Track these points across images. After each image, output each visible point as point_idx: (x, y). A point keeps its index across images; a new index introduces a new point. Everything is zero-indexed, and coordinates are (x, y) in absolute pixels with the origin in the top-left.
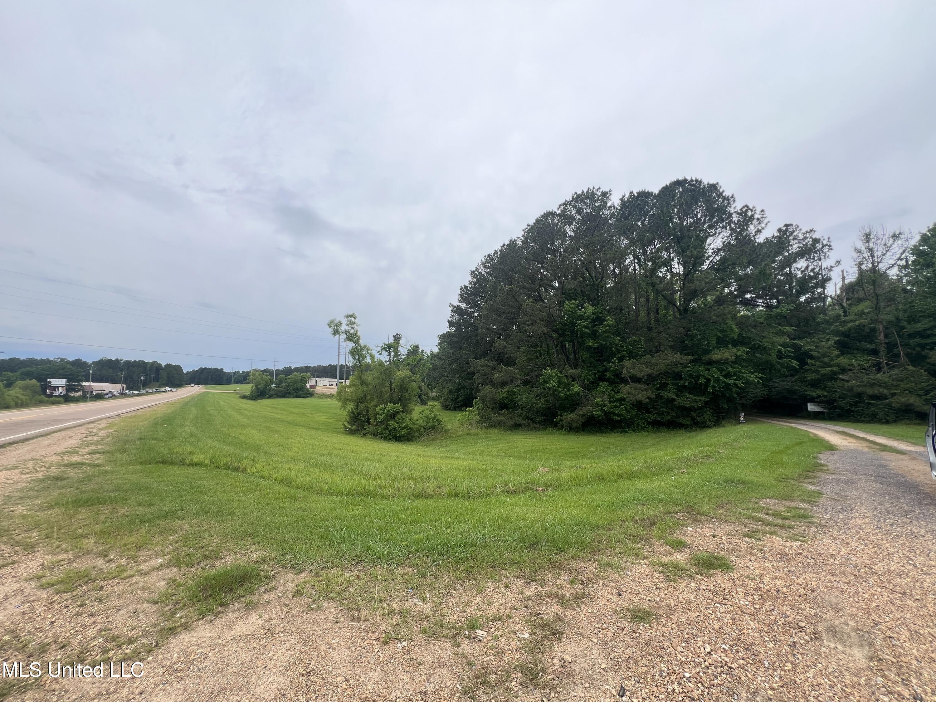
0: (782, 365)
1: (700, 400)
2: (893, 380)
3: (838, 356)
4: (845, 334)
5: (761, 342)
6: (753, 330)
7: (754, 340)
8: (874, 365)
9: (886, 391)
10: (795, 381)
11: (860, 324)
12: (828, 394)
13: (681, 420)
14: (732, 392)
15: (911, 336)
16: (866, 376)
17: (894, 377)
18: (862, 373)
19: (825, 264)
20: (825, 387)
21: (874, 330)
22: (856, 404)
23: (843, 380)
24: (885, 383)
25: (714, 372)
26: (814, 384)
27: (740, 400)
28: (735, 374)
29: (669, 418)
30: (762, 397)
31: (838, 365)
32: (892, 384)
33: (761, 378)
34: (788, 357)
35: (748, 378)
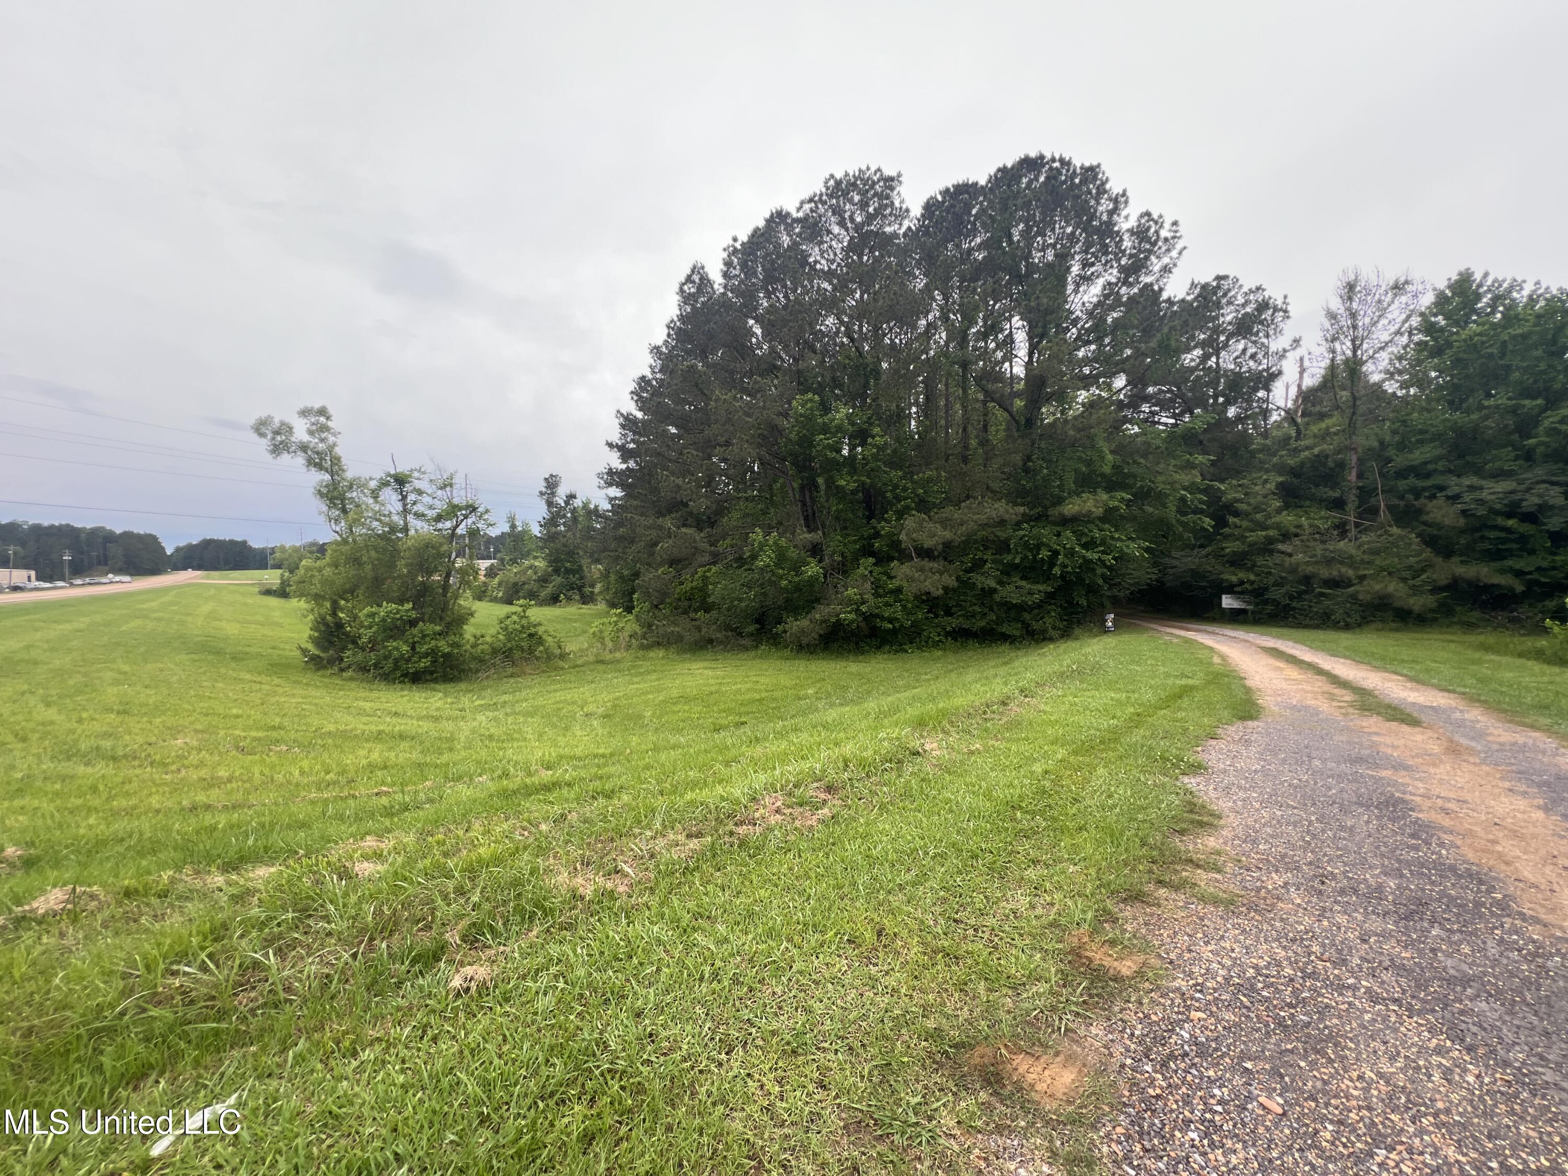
0: (1184, 525)
1: (1037, 590)
2: (1364, 552)
3: (1279, 511)
4: (1295, 472)
5: (1153, 482)
6: (1142, 461)
7: (1143, 479)
8: (1336, 527)
9: (1350, 573)
10: (1207, 556)
11: (1322, 451)
12: (1257, 579)
13: (1005, 629)
14: (1095, 575)
15: (1402, 474)
16: (1321, 546)
17: (1366, 546)
18: (1315, 540)
19: (1276, 345)
20: (1254, 566)
21: (1341, 465)
22: (1299, 596)
23: (1283, 553)
24: (1351, 557)
25: (1068, 539)
26: (1237, 561)
27: (1109, 589)
28: (1103, 543)
29: (983, 623)
30: (1148, 584)
31: (1278, 526)
32: (1362, 560)
33: (1147, 550)
34: (1196, 511)
35: (1125, 549)
